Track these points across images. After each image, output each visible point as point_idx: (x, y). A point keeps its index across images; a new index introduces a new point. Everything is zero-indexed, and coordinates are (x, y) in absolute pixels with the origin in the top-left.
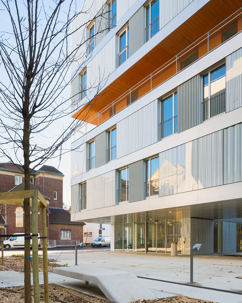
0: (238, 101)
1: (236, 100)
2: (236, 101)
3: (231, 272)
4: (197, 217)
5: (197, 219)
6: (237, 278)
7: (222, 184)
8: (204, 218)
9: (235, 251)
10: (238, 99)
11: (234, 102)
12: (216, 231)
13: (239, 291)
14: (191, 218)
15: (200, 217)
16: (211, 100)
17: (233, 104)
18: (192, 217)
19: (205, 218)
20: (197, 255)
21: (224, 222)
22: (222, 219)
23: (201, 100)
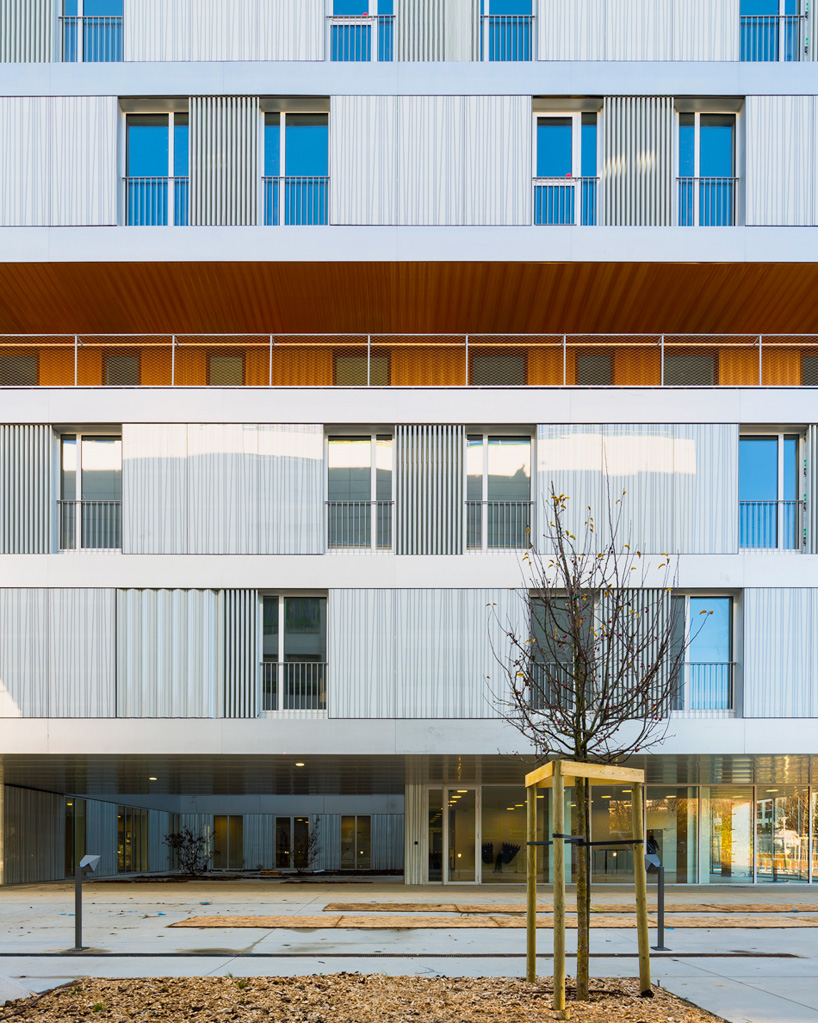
0: (151, 537)
1: (146, 533)
2: (146, 536)
3: (147, 917)
4: (22, 784)
5: (22, 790)
6: (169, 927)
7: (112, 715)
8: (40, 788)
9: (115, 871)
10: (151, 533)
11: (143, 537)
12: (70, 820)
13: (195, 951)
14: (6, 784)
15: (29, 784)
16: (82, 504)
17: (139, 540)
18: (8, 782)
19: (44, 788)
20: (21, 883)
21: (89, 802)
22: (85, 793)
23: (54, 494)
